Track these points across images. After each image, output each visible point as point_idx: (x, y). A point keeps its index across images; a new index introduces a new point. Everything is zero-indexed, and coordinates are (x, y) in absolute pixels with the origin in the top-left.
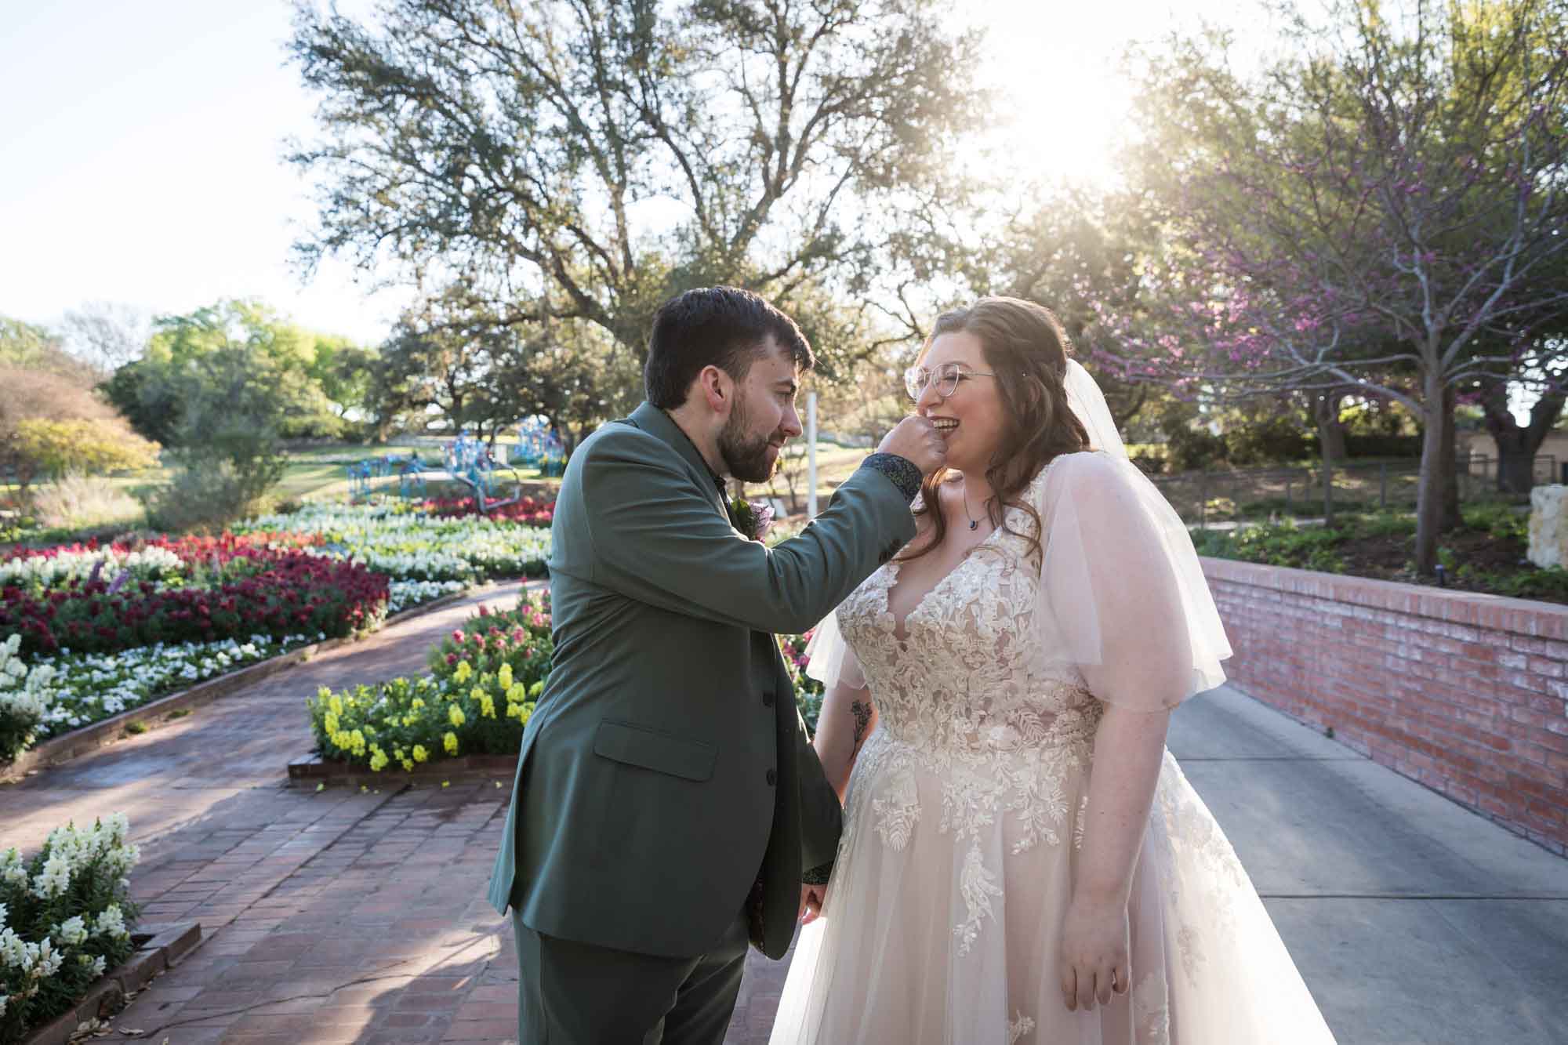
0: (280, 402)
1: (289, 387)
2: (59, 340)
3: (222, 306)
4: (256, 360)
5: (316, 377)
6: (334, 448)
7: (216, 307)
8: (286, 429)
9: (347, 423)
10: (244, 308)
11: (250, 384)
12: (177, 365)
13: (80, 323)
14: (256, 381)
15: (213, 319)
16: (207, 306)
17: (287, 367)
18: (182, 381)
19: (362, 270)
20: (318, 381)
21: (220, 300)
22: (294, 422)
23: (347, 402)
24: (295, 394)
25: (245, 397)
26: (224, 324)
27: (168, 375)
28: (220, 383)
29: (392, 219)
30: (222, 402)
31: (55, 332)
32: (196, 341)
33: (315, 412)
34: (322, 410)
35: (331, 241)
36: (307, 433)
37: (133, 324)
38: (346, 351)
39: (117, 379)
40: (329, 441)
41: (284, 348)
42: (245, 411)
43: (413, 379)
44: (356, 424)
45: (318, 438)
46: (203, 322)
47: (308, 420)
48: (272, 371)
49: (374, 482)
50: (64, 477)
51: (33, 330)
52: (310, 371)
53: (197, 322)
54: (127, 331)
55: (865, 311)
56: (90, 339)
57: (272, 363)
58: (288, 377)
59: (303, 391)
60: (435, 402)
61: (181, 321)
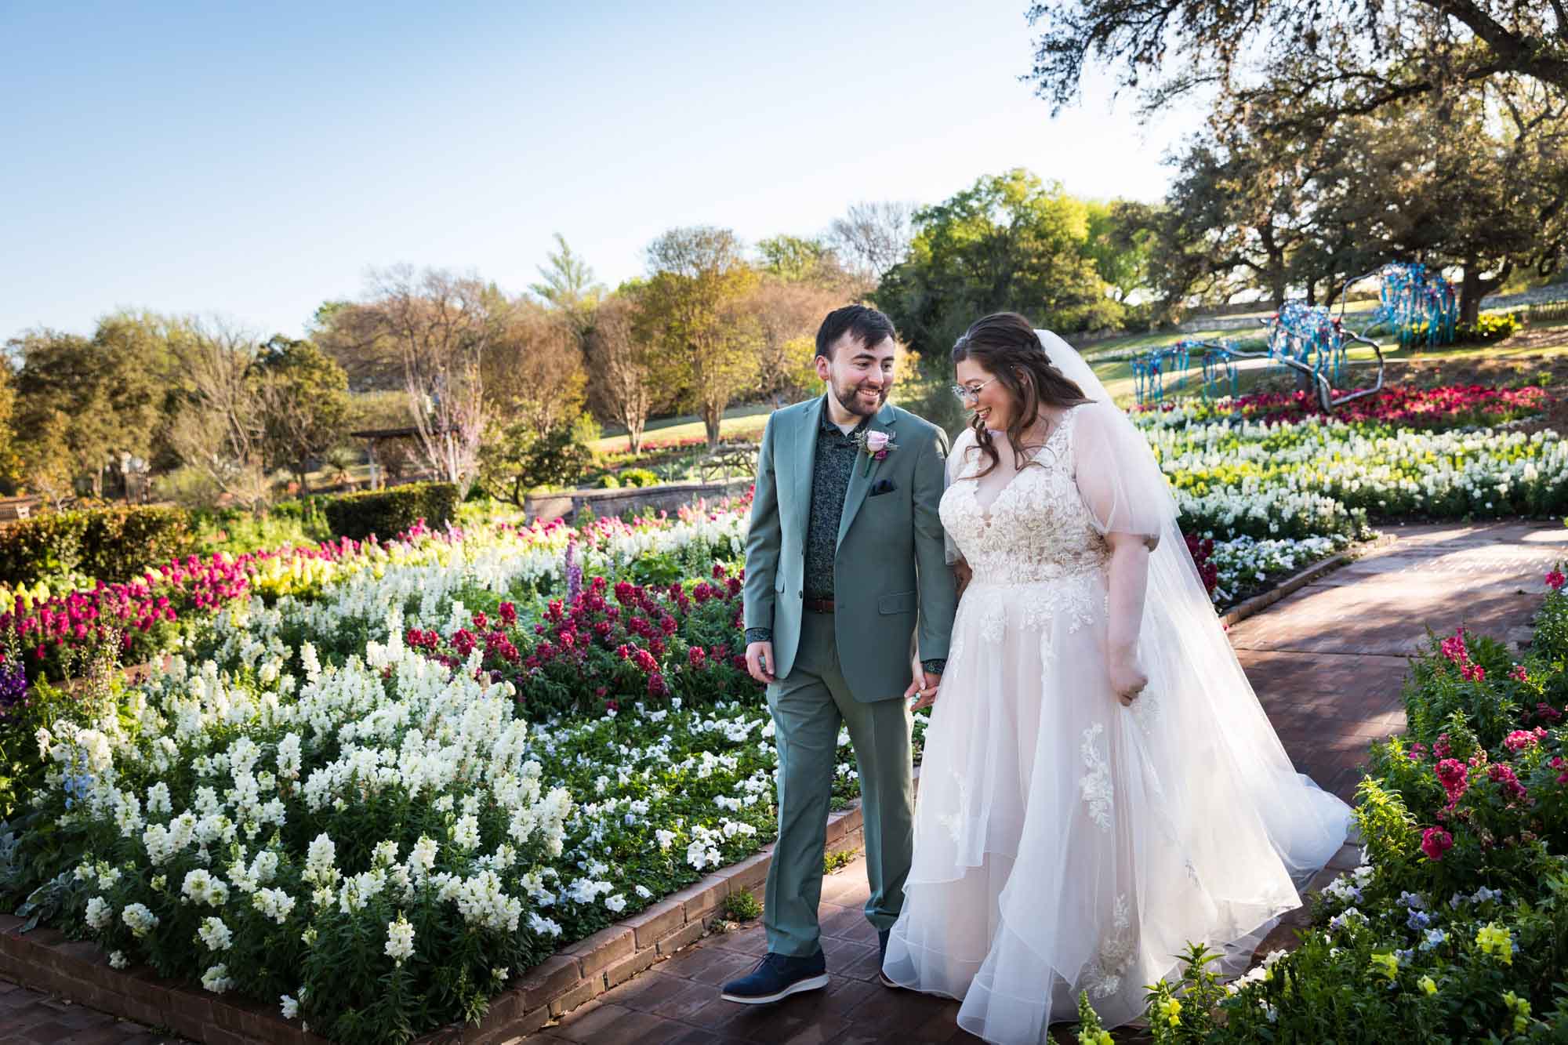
0: (1051, 293)
1: (1061, 272)
2: (831, 252)
3: (981, 187)
4: (1022, 245)
5: (1090, 257)
6: (1114, 341)
7: (977, 191)
9: (1128, 308)
11: (1017, 275)
12: (938, 263)
13: (845, 230)
14: (1021, 269)
15: (974, 203)
16: (969, 190)
17: (1057, 247)
18: (945, 280)
20: (1092, 262)
21: (979, 182)
23: (1128, 284)
24: (1068, 281)
25: (1013, 288)
26: (985, 209)
27: (931, 274)
28: (985, 278)
31: (826, 245)
32: (957, 233)
33: (1093, 299)
34: (1099, 295)
36: (1083, 325)
39: (882, 288)
40: (1108, 333)
41: (1052, 226)
44: (1139, 309)
45: (1096, 330)
46: (963, 210)
47: (1084, 309)
48: (1040, 256)
49: (1167, 378)
51: (806, 246)
52: (1082, 251)
53: (957, 210)
54: (890, 232)
56: (857, 248)
57: (1039, 247)
58: (1058, 260)
59: (1076, 275)
60: (1245, 262)
61: (941, 212)
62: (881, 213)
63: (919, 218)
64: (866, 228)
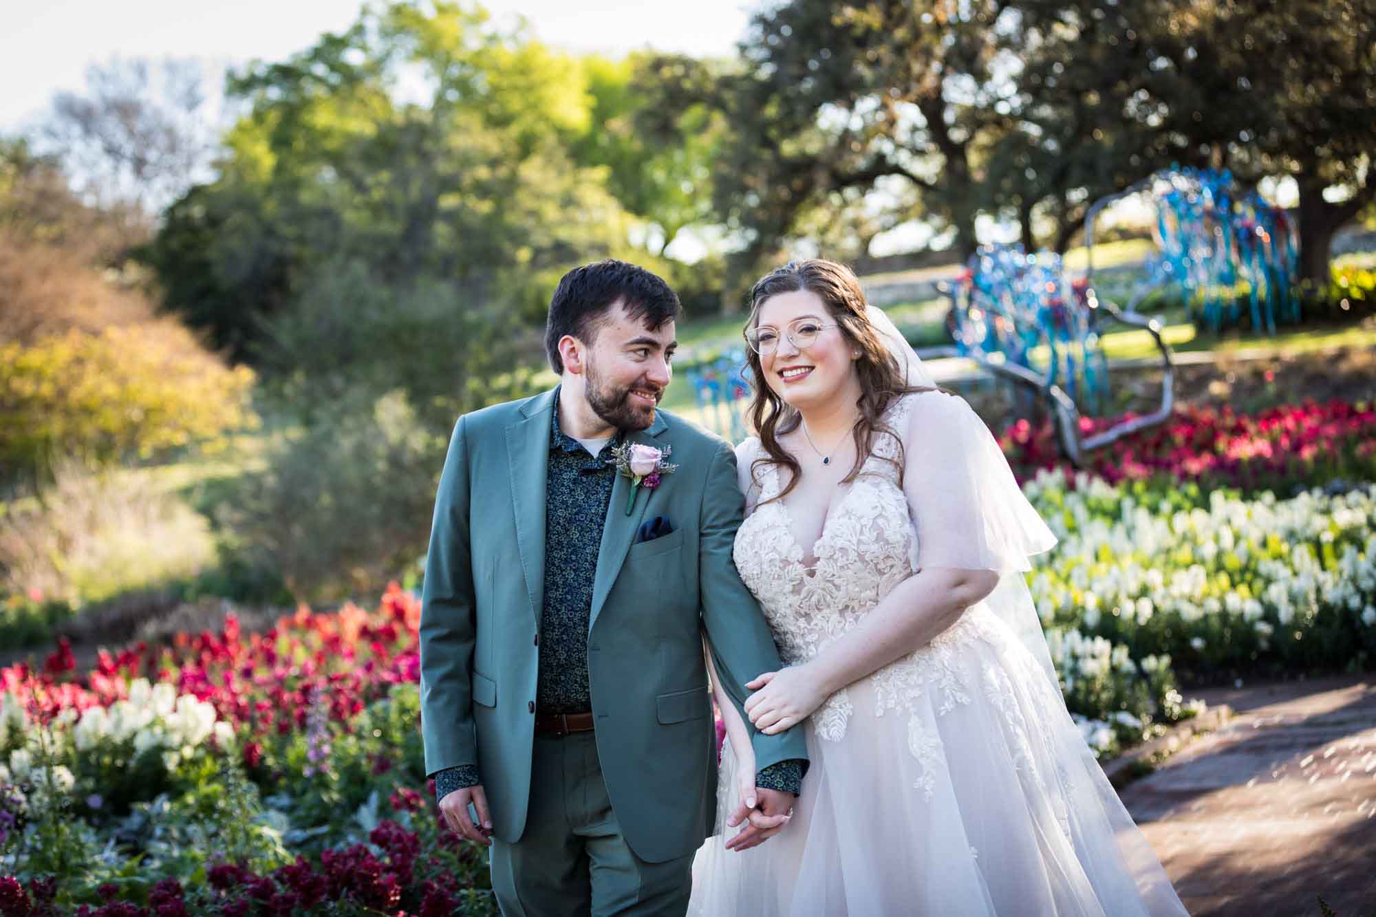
0: (519, 237)
3: (372, 24)
4: (457, 142)
5: (594, 164)
7: (359, 30)
10: (418, 19)
11: (449, 201)
15: (354, 57)
16: (340, 29)
17: (526, 147)
18: (300, 216)
20: (601, 173)
21: (365, 12)
23: (675, 215)
24: (551, 212)
25: (442, 232)
26: (376, 67)
28: (383, 210)
30: (393, 258)
39: (166, 234)
41: (515, 103)
43: (831, 117)
44: (699, 269)
46: (333, 68)
48: (494, 163)
52: (580, 152)
53: (321, 70)
57: (491, 142)
58: (532, 171)
60: (898, 170)
61: (286, 74)
62: (157, 78)
63: (241, 86)
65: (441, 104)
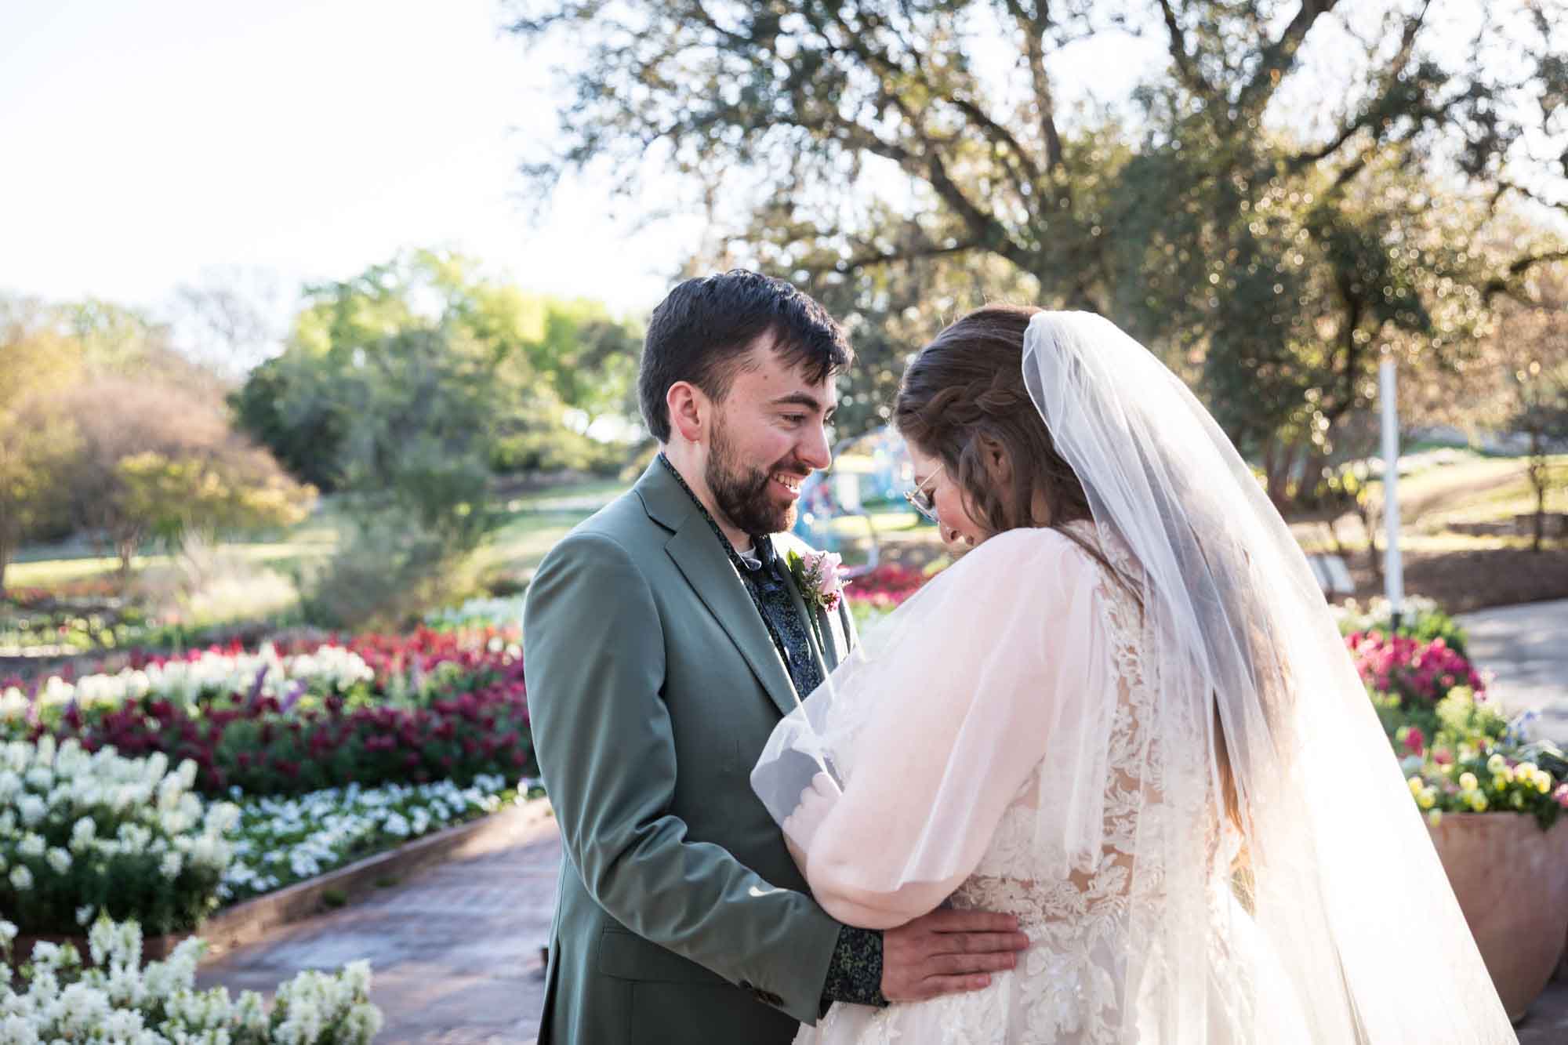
0: (491, 414)
1: (505, 387)
2: (168, 327)
3: (402, 258)
4: (454, 345)
5: (546, 370)
6: (574, 486)
7: (394, 263)
8: (500, 457)
9: (593, 443)
10: (436, 262)
11: (444, 386)
12: (337, 358)
13: (196, 300)
15: (388, 281)
16: (381, 262)
17: (502, 352)
18: (343, 385)
19: (621, 198)
20: (549, 377)
21: (400, 250)
22: (513, 446)
23: (595, 409)
24: (514, 397)
26: (403, 289)
27: (323, 377)
28: (399, 384)
29: (666, 111)
31: (162, 317)
32: (365, 318)
33: (545, 427)
34: (555, 422)
35: (576, 155)
36: (532, 462)
37: (270, 296)
38: (594, 326)
39: (248, 389)
40: (565, 476)
41: (494, 324)
42: (437, 430)
44: (608, 447)
45: (550, 470)
46: (373, 288)
47: (534, 441)
48: (478, 362)
50: (181, 547)
52: (537, 358)
53: (366, 287)
54: (263, 309)
55: (1501, 204)
56: (211, 324)
57: (478, 349)
58: (503, 369)
59: (526, 392)
61: (341, 288)
63: (309, 292)
64: (223, 298)
65: (445, 319)
